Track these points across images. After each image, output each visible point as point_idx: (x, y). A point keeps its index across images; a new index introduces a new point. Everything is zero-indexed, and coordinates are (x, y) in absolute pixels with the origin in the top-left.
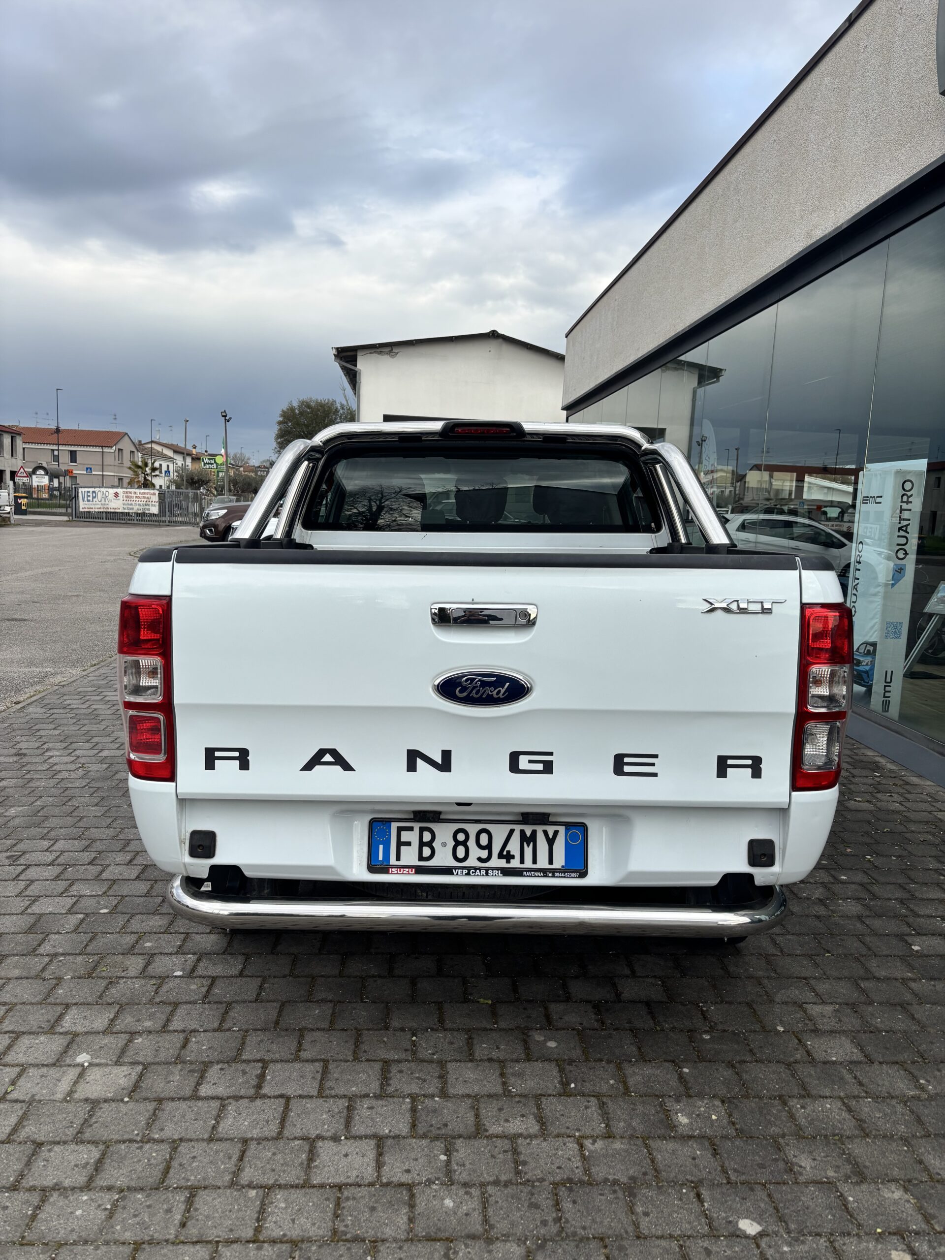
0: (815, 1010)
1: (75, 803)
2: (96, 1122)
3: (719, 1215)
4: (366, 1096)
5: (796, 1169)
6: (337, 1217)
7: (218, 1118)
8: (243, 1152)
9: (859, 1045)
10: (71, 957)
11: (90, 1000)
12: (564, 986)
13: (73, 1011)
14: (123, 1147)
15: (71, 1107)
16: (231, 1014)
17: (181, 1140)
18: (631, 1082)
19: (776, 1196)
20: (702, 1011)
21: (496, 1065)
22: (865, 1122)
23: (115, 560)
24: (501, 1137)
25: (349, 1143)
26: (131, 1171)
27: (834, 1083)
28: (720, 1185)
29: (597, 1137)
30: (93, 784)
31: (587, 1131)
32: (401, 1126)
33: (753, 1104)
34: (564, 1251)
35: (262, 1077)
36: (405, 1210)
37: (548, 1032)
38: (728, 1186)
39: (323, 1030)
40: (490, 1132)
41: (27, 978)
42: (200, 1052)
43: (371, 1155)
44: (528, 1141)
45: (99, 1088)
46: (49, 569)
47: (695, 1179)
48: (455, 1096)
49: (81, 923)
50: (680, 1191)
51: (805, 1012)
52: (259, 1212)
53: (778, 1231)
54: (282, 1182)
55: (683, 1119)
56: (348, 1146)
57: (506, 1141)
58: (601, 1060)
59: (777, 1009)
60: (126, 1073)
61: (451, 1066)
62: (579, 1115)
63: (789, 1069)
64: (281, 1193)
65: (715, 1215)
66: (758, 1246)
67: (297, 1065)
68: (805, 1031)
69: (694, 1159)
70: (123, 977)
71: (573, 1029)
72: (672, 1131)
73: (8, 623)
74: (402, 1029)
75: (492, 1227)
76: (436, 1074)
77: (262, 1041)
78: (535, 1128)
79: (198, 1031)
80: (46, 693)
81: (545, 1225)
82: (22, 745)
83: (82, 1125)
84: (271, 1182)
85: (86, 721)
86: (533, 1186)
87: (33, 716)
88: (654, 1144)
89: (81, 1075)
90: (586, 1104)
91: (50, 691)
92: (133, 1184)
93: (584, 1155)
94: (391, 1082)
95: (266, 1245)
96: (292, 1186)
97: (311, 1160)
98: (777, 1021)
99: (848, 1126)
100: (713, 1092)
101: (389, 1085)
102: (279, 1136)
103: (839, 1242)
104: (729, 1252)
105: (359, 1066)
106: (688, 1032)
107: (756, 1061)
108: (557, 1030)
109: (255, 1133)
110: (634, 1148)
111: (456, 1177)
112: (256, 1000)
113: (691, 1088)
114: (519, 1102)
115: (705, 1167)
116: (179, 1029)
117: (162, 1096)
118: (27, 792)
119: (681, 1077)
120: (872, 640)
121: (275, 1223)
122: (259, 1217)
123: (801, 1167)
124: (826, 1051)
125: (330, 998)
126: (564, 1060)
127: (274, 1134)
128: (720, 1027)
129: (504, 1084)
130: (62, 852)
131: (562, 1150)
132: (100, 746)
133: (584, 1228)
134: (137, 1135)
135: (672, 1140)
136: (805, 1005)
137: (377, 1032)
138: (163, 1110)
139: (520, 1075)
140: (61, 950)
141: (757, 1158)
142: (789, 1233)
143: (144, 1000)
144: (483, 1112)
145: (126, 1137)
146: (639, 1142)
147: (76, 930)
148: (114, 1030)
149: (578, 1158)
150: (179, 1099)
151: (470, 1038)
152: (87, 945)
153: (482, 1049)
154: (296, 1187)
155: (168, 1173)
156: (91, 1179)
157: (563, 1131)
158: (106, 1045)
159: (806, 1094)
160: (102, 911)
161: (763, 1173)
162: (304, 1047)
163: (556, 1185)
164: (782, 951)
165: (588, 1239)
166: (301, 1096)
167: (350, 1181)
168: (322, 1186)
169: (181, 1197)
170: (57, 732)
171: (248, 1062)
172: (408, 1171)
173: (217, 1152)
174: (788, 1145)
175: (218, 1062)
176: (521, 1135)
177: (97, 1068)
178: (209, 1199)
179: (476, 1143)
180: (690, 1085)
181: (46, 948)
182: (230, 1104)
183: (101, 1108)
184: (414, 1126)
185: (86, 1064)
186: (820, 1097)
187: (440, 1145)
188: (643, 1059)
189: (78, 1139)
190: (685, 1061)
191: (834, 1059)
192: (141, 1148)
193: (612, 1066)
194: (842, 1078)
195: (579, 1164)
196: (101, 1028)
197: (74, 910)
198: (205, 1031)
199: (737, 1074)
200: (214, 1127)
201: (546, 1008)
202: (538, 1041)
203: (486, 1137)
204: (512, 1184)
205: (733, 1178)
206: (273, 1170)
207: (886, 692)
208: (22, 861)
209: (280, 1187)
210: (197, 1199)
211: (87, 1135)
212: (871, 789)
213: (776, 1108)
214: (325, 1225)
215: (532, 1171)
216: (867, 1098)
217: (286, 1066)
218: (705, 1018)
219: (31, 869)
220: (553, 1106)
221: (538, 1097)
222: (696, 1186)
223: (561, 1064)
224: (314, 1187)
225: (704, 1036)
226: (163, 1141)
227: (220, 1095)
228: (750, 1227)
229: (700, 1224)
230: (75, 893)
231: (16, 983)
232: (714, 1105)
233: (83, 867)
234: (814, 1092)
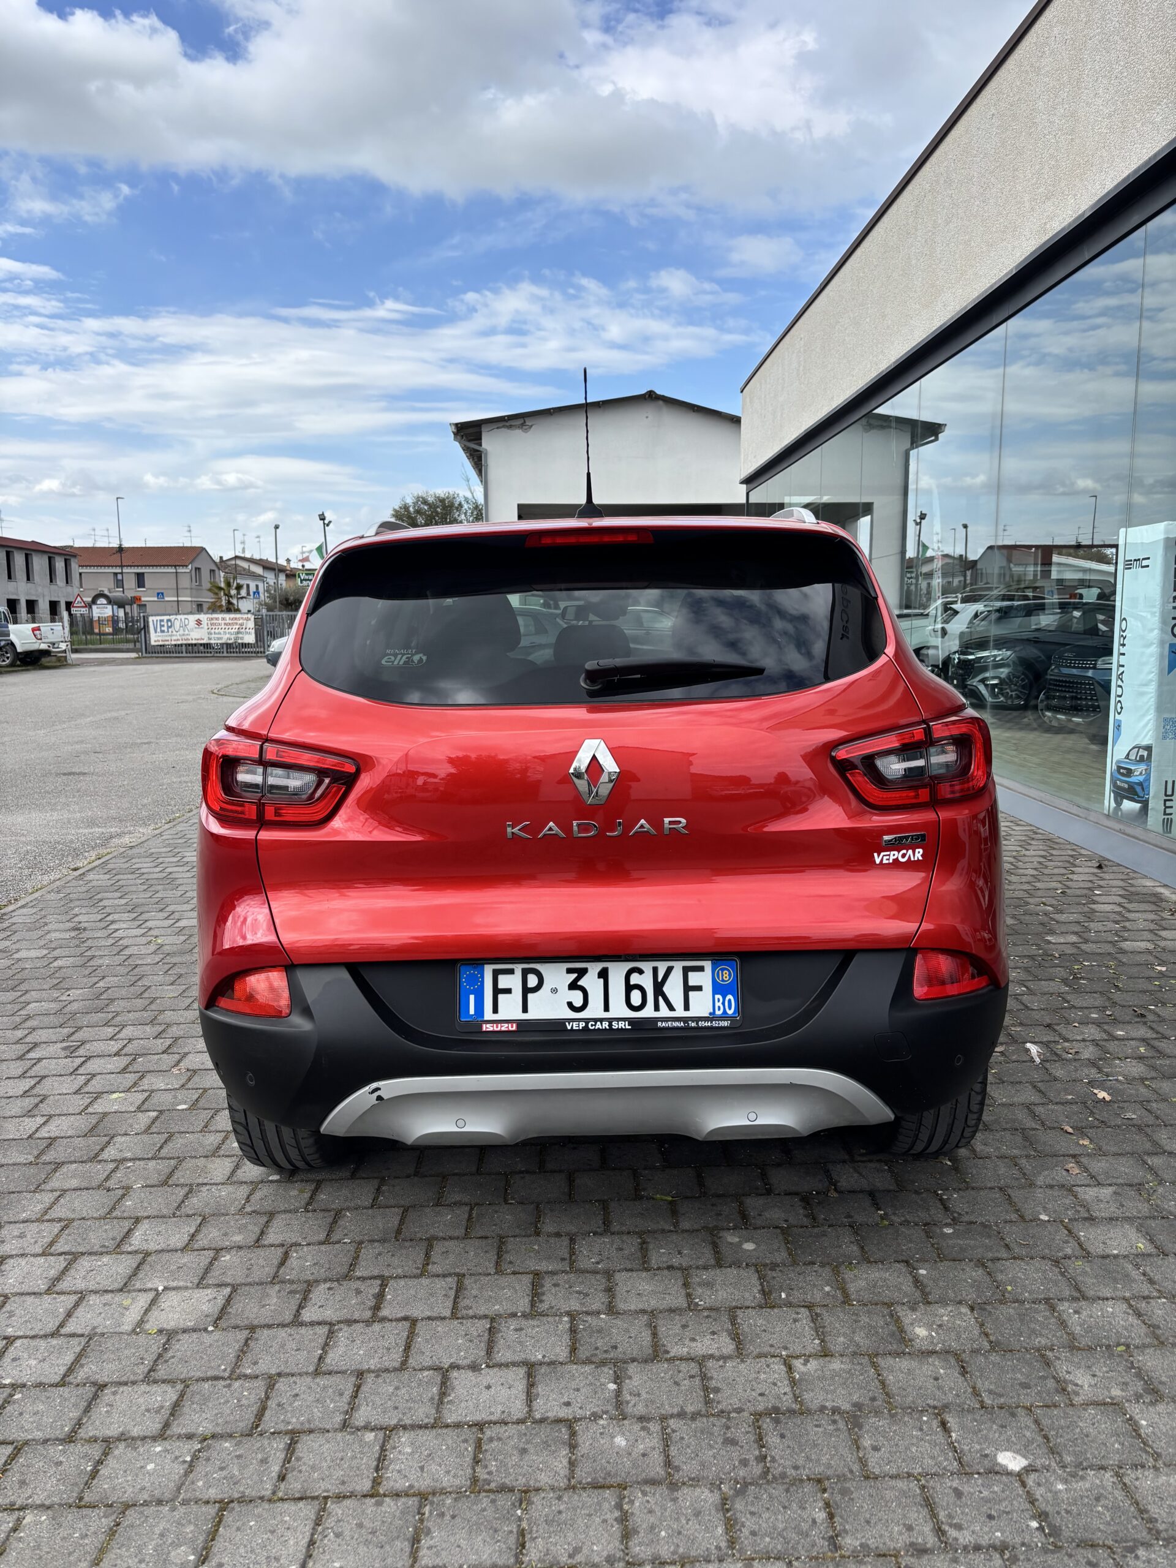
0: (1089, 1194)
1: (146, 982)
2: (173, 1357)
3: (971, 1447)
4: (514, 1315)
5: (1070, 1388)
6: (477, 1462)
7: (325, 1347)
8: (358, 1387)
9: (1147, 1233)
10: (142, 1163)
11: (165, 1212)
12: (764, 1176)
13: (144, 1226)
14: (206, 1386)
15: (142, 1339)
16: (341, 1222)
17: (279, 1375)
18: (852, 1288)
19: (1046, 1422)
20: (941, 1200)
21: (679, 1274)
22: (1159, 1327)
23: (194, 700)
24: (687, 1359)
25: (492, 1371)
26: (216, 1415)
27: (1115, 1281)
28: (971, 1410)
29: (810, 1356)
30: (168, 959)
31: (797, 1349)
32: (558, 1350)
33: (1011, 1310)
34: (770, 1496)
35: (380, 1297)
36: (565, 1452)
37: (744, 1232)
38: (982, 1412)
39: (458, 1238)
40: (672, 1354)
41: (87, 1189)
42: (303, 1269)
43: (521, 1386)
44: (721, 1363)
45: (176, 1316)
46: (115, 714)
47: (938, 1404)
48: (625, 1312)
49: (153, 1123)
50: (919, 1419)
51: (1076, 1197)
52: (379, 1460)
53: (1049, 1465)
54: (407, 1421)
55: (921, 1332)
56: (491, 1376)
57: (693, 1364)
58: (814, 1263)
59: (1039, 1194)
60: (211, 1297)
61: (619, 1277)
62: (786, 1329)
63: (1057, 1267)
64: (407, 1435)
65: (966, 1448)
66: (1024, 1484)
67: (425, 1281)
68: (1076, 1220)
69: (936, 1379)
70: (206, 1184)
71: (777, 1227)
72: (907, 1346)
73: (64, 777)
74: (558, 1235)
75: (677, 1469)
76: (602, 1287)
77: (380, 1254)
78: (729, 1347)
79: (300, 1245)
80: (110, 856)
81: (745, 1466)
82: (80, 918)
83: (156, 1361)
84: (394, 1422)
85: (160, 887)
86: (729, 1419)
87: (94, 883)
88: (883, 1362)
89: (153, 1302)
90: (794, 1316)
91: (115, 854)
92: (219, 1430)
93: (794, 1378)
94: (544, 1298)
95: (387, 1499)
96: (420, 1427)
97: (443, 1394)
98: (1040, 1209)
99: (1138, 1333)
100: (959, 1298)
101: (541, 1301)
102: (403, 1366)
103: (1130, 1476)
104: (985, 1493)
105: (504, 1281)
106: (925, 1225)
107: (1014, 1258)
108: (755, 1229)
109: (373, 1364)
110: (858, 1367)
111: (629, 1409)
112: (372, 1206)
113: (930, 1293)
114: (707, 1317)
115: (951, 1389)
116: (277, 1242)
117: (256, 1322)
118: (87, 972)
119: (917, 1282)
120: (1145, 742)
121: (399, 1472)
122: (378, 1466)
123: (1077, 1385)
124: (1104, 1243)
125: (466, 1199)
126: (765, 1265)
127: (397, 1365)
128: (966, 1218)
129: (688, 1295)
130: (130, 1040)
131: (765, 1373)
132: (176, 916)
133: (796, 1468)
134: (225, 1370)
135: (907, 1357)
136: (1075, 1189)
137: (524, 1239)
138: (257, 1339)
139: (709, 1285)
140: (129, 1155)
141: (1019, 1376)
142: (1064, 1467)
143: (232, 1210)
144: (662, 1330)
145: (209, 1374)
146: (865, 1360)
147: (147, 1130)
148: (196, 1246)
149: (786, 1382)
150: (278, 1325)
151: (644, 1242)
152: (161, 1147)
153: (659, 1255)
154: (425, 1427)
155: (263, 1415)
156: (167, 1425)
157: (767, 1349)
158: (185, 1265)
159: (1080, 1295)
160: (180, 1107)
161: (1027, 1395)
162: (433, 1259)
163: (758, 1416)
164: (1043, 1124)
165: (801, 1481)
166: (429, 1318)
167: (493, 1418)
168: (458, 1425)
169: (280, 1444)
170: (123, 901)
171: (363, 1279)
172: (568, 1404)
173: (325, 1388)
174: (1059, 1359)
175: (325, 1281)
176: (712, 1356)
177: (174, 1293)
178: (316, 1445)
179: (655, 1367)
180: (928, 1290)
181: (111, 1153)
182: (341, 1329)
183: (179, 1340)
184: (573, 1350)
185: (161, 1288)
186: (1099, 1298)
187: (608, 1371)
188: (867, 1259)
189: (150, 1378)
190: (923, 1260)
191: (1115, 1252)
192: (229, 1386)
193: (828, 1269)
194: (1127, 1276)
195: (788, 1389)
196: (180, 1245)
197: (145, 1107)
198: (309, 1244)
199: (989, 1274)
200: (321, 1358)
201: (741, 1203)
202: (731, 1244)
203: (666, 1360)
204: (701, 1416)
205: (988, 1401)
206: (396, 1408)
207: (1166, 808)
208: (81, 1052)
209: (405, 1427)
210: (299, 1445)
211: (162, 1372)
212: (1152, 926)
213: (1042, 1313)
214: (461, 1472)
215: (727, 1400)
216: (1159, 1298)
217: (412, 1282)
218: (946, 1209)
219: (92, 1061)
220: (752, 1321)
221: (732, 1312)
222: (940, 1412)
223: (761, 1269)
224: (447, 1426)
225: (945, 1230)
226: (257, 1377)
227: (329, 1319)
228: (1012, 1461)
229: (946, 1459)
230: (146, 1088)
231: (75, 1195)
232: (961, 1313)
233: (157, 1057)
234: (1091, 1293)
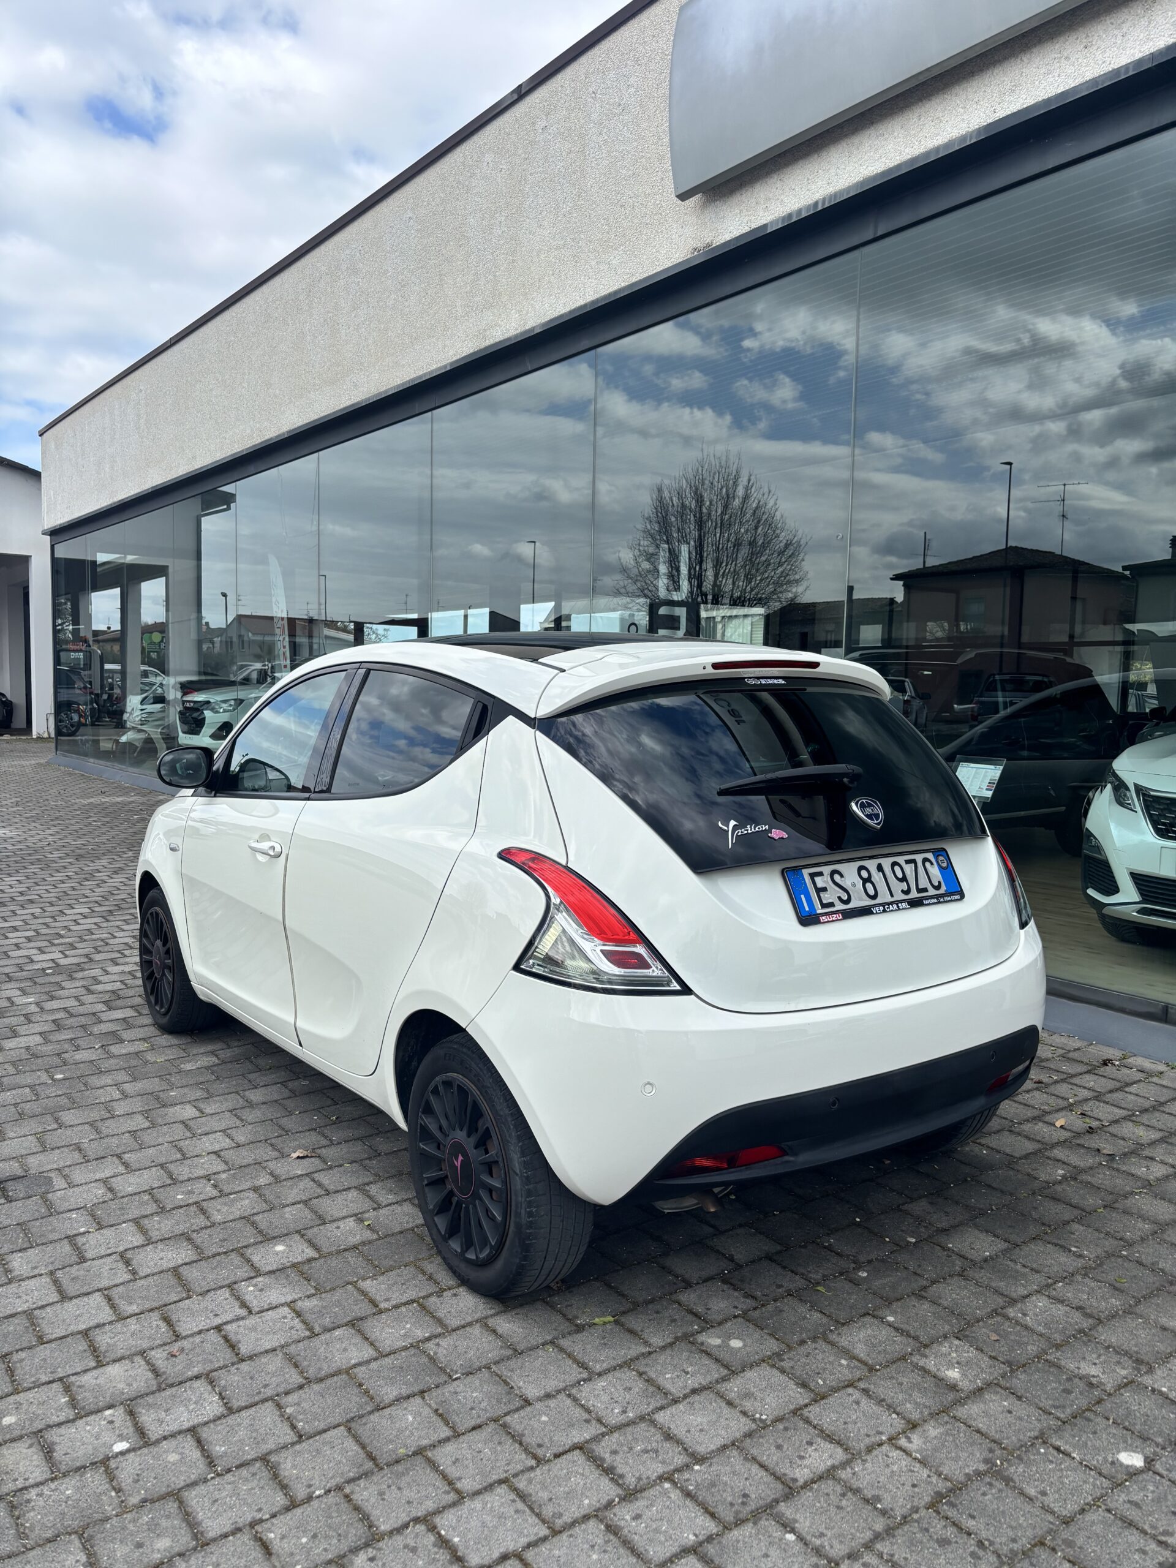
0: (915, 1209)
3: (1097, 1460)
4: (612, 1503)
5: (1094, 1381)
9: (988, 1232)
12: (666, 1269)
16: (285, 1473)
18: (860, 1354)
19: (1112, 1416)
20: (825, 1247)
21: (709, 1395)
22: (1084, 1308)
24: (818, 1480)
27: (1017, 1279)
28: (1060, 1428)
29: (905, 1432)
31: (888, 1431)
32: (699, 1522)
33: (984, 1330)
35: (445, 1544)
37: (715, 1331)
38: (1068, 1427)
39: (450, 1439)
40: (801, 1480)
42: (305, 1549)
44: (849, 1470)
47: (1036, 1434)
48: (711, 1455)
50: (1040, 1453)
51: (909, 1215)
53: (1156, 1451)
55: (953, 1374)
57: (829, 1482)
58: (805, 1342)
59: (886, 1220)
61: (662, 1419)
62: (860, 1414)
63: (968, 1280)
65: (1095, 1462)
66: (1160, 1475)
67: (474, 1505)
68: (933, 1235)
69: (1010, 1412)
70: (26, 1488)
71: (735, 1317)
72: (958, 1392)
74: (549, 1396)
76: (659, 1436)
77: (381, 1493)
79: (261, 1521)
86: (916, 1521)
88: (960, 1414)
90: (851, 1399)
93: (918, 1459)
94: (619, 1471)
99: (1077, 1317)
100: (941, 1332)
101: (621, 1476)
104: (1150, 1495)
106: (841, 1275)
107: (933, 1283)
108: (720, 1324)
110: (949, 1427)
111: (831, 1553)
112: (300, 1437)
113: (918, 1336)
114: (786, 1428)
115: (1028, 1416)
119: (897, 1329)
123: (1094, 1376)
124: (972, 1249)
126: (771, 1358)
128: (861, 1258)
129: (744, 1413)
131: (892, 1464)
133: (1014, 1540)
135: (969, 1401)
136: (902, 1208)
137: (524, 1414)
139: (748, 1395)
141: (1054, 1385)
142: (1164, 1448)
143: (110, 1511)
144: (763, 1459)
146: (945, 1418)
149: (918, 1465)
151: (641, 1373)
153: (670, 1381)
157: (867, 1441)
159: (1010, 1300)
161: (1076, 1398)
162: (451, 1475)
163: (933, 1507)
165: (1030, 1550)
166: (531, 1545)
171: (398, 1531)
174: (1059, 1359)
175: (354, 1552)
176: (834, 1467)
180: (913, 1334)
184: (712, 1515)
186: (1023, 1297)
187: (768, 1524)
190: (878, 1308)
191: (987, 1254)
193: (820, 1342)
194: (1017, 1272)
195: (925, 1473)
198: (274, 1516)
199: (935, 1303)
201: (679, 1303)
202: (718, 1346)
203: (802, 1488)
205: (1062, 1416)
213: (1005, 1325)
216: (1055, 1283)
217: (459, 1512)
220: (824, 1417)
222: (1045, 1440)
223: (772, 1363)
225: (860, 1274)
228: (1132, 1460)
229: (1094, 1479)
232: (957, 1346)
234: (1013, 1295)
